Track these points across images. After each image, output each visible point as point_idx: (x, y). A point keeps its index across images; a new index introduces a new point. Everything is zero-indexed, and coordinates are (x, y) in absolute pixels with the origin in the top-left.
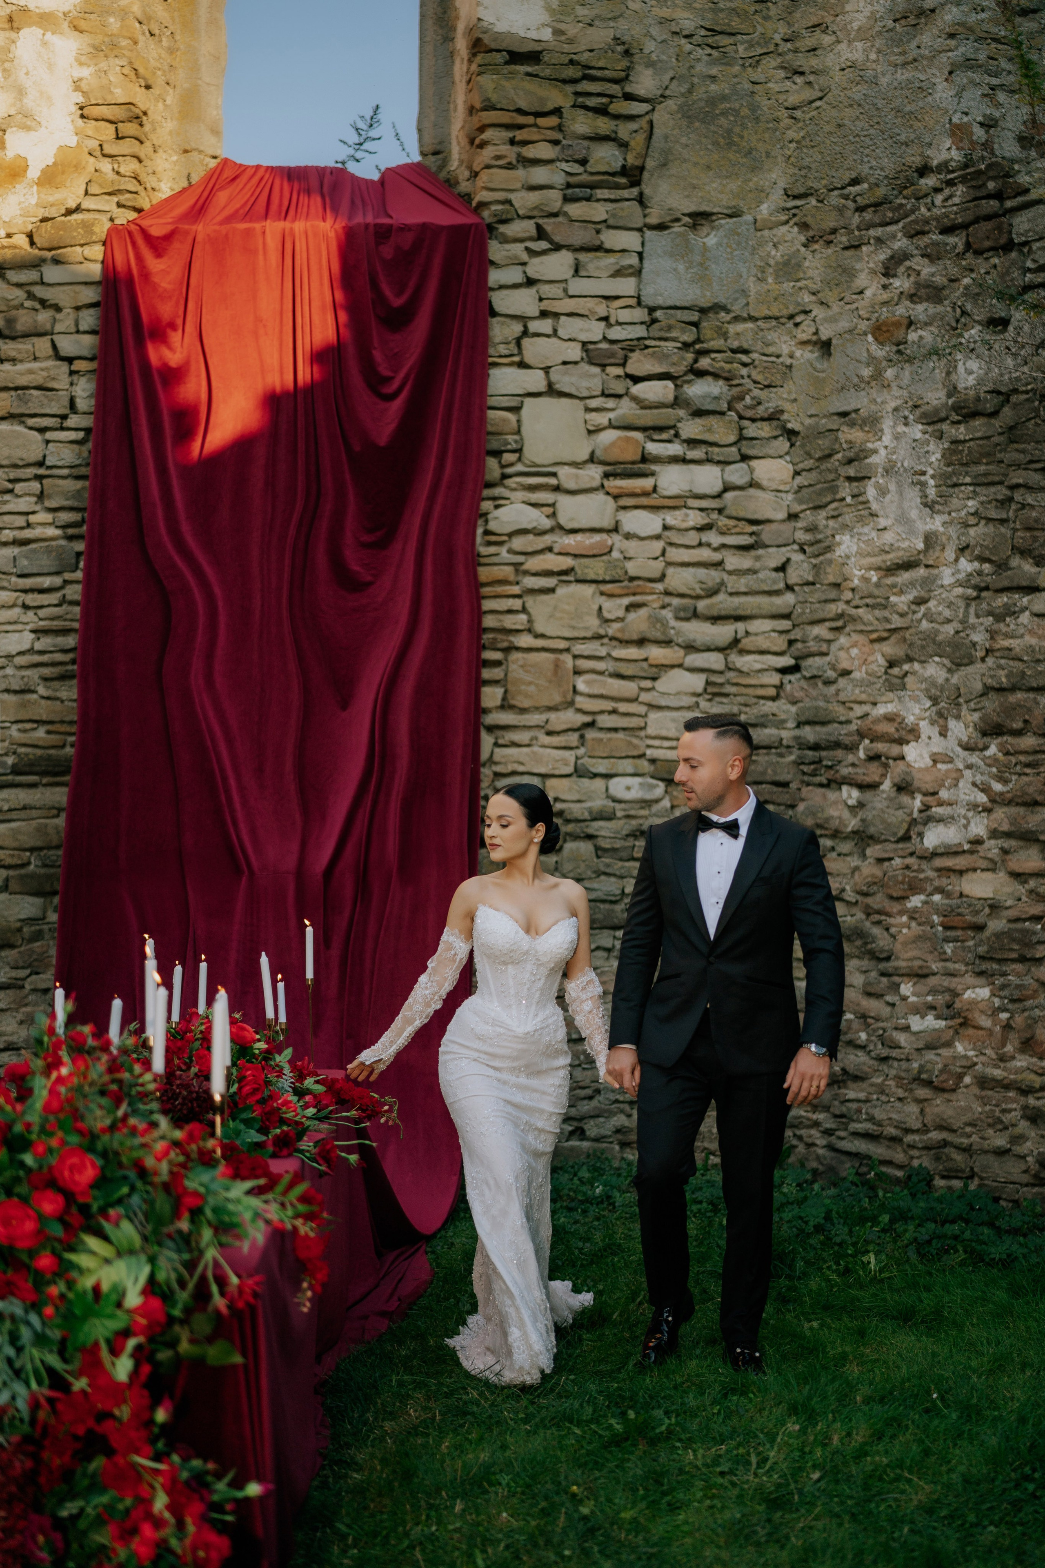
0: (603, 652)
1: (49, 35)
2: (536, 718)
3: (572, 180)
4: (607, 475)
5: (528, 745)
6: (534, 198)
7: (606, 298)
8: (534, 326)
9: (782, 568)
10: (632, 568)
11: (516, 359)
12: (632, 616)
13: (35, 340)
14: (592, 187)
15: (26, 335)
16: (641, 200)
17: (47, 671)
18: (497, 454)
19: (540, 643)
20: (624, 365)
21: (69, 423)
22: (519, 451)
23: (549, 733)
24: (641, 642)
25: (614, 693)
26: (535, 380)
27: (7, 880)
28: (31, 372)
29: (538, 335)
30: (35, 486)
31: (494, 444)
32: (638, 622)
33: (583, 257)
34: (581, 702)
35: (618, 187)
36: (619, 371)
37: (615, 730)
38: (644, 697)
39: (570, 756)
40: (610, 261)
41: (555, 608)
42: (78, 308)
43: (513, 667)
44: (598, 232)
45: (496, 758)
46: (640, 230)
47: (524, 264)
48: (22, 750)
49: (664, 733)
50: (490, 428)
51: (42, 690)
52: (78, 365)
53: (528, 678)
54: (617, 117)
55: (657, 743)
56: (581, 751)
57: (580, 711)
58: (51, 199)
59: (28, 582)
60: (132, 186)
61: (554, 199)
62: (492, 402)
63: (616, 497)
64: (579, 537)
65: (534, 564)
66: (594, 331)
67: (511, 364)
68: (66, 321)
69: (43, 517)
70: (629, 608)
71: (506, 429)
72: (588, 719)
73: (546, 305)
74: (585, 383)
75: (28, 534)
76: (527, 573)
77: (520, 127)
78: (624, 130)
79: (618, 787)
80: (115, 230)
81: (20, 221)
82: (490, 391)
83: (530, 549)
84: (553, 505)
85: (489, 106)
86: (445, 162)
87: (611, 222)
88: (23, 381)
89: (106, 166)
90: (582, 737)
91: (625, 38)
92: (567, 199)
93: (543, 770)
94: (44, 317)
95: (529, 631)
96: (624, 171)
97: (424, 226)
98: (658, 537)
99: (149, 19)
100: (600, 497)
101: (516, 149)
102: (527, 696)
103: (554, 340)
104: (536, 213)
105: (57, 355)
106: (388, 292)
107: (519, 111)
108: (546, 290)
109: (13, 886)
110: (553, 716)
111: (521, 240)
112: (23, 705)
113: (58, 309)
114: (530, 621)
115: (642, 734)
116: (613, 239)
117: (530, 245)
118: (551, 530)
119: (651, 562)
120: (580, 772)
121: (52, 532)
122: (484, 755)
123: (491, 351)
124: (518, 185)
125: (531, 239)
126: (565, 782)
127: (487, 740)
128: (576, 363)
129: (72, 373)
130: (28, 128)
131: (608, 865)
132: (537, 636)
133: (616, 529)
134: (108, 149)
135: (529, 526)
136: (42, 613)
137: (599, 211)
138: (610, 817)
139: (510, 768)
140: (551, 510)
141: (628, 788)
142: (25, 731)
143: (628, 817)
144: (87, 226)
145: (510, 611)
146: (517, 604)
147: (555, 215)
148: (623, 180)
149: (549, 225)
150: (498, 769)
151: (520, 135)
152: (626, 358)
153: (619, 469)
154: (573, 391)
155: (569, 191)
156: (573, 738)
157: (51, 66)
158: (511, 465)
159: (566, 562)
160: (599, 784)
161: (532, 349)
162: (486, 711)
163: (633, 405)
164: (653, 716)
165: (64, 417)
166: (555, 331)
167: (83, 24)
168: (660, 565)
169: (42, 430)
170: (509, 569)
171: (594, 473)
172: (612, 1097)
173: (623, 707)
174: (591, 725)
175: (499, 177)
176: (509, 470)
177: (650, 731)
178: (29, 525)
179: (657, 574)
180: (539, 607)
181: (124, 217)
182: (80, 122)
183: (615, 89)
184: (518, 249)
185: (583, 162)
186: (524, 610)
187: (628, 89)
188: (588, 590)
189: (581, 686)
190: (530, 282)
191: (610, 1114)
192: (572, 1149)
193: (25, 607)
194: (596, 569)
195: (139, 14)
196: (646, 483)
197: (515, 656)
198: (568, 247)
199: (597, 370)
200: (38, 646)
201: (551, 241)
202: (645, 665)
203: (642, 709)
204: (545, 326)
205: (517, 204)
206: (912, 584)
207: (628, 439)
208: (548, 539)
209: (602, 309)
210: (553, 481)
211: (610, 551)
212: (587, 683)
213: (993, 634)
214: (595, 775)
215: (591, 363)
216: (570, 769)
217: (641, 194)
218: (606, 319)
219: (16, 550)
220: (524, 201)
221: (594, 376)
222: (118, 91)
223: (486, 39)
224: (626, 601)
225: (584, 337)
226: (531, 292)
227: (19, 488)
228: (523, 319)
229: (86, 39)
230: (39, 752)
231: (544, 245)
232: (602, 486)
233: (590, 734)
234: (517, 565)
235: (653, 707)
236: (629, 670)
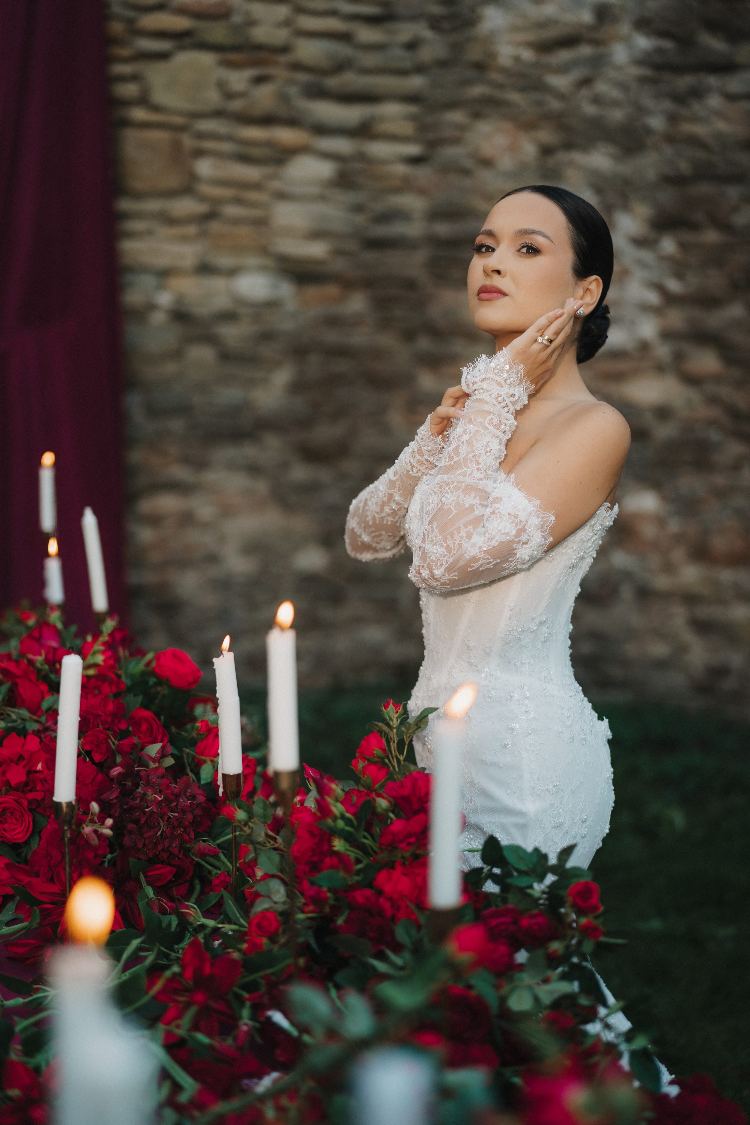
0: (225, 131)
2: (153, 205)
5: (148, 236)
9: (412, 46)
10: (256, 35)
12: (258, 91)
19: (156, 117)
23: (170, 223)
24: (267, 121)
25: (238, 179)
32: (265, 98)
34: (202, 188)
37: (239, 221)
38: (271, 184)
39: (193, 249)
41: (172, 76)
43: (125, 146)
49: (292, 225)
53: (144, 158)
55: (282, 237)
56: (207, 244)
57: (203, 199)
65: (147, 22)
70: (255, 82)
72: (211, 208)
76: (140, 33)
79: (242, 285)
83: (143, 3)
90: (204, 229)
93: (161, 265)
95: (143, 102)
102: (140, 179)
110: (171, 203)
114: (144, 91)
115: (267, 226)
119: (278, 29)
120: (203, 268)
126: (189, 279)
131: (230, 375)
132: (153, 109)
138: (236, 319)
141: (253, 286)
143: (252, 321)
145: (127, 79)
146: (131, 69)
156: (191, 230)
159: (181, 23)
160: (223, 281)
164: (279, 206)
168: (286, 33)
170: (124, 26)
173: (247, 195)
174: (216, 215)
177: (275, 223)
179: (283, 43)
180: (154, 75)
186: (136, 78)
188: (209, 58)
189: (203, 169)
194: (217, 33)
197: (131, 132)
202: (271, 148)
203: (268, 198)
206: (575, 63)
211: (232, 13)
212: (208, 166)
213: (673, 119)
214: (219, 272)
216: (191, 265)
224: (249, 73)
233: (215, 227)
234: (130, 22)
235: (282, 196)
236: (255, 152)
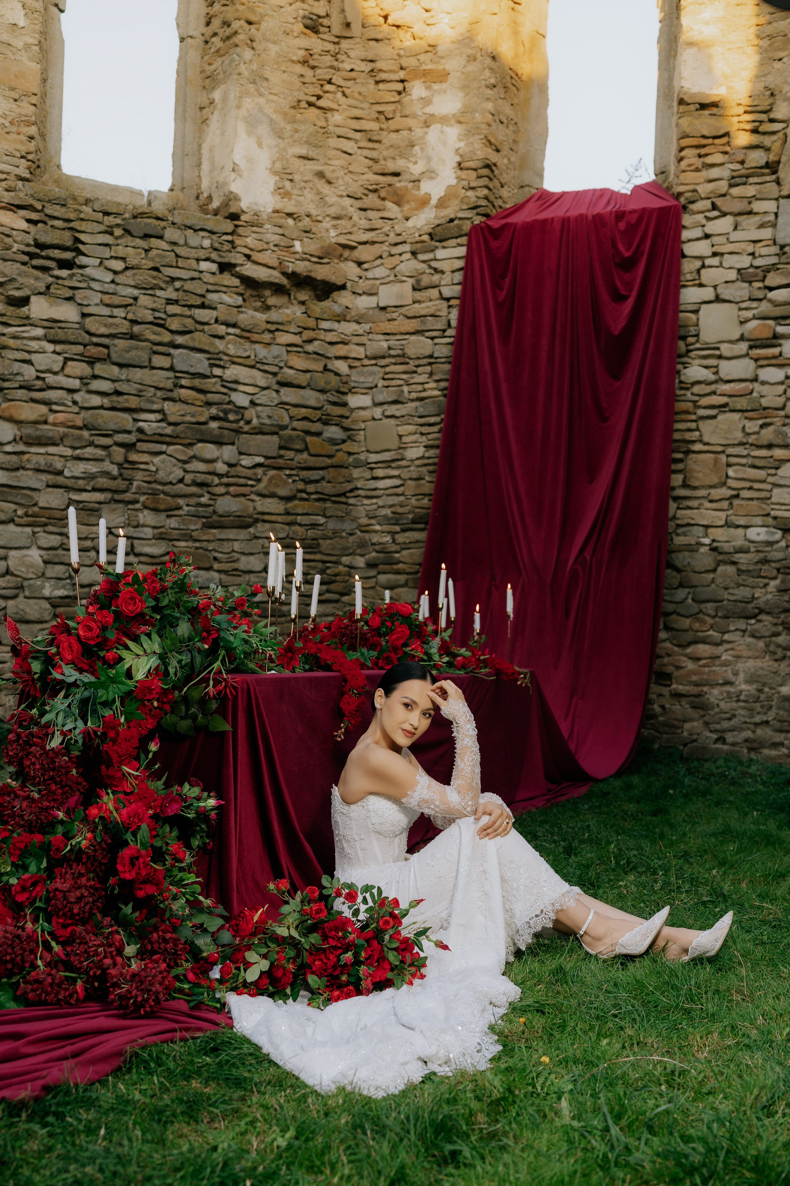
0: (745, 453)
1: (445, 128)
2: (702, 493)
3: (735, 174)
4: (751, 347)
5: (697, 508)
6: (711, 186)
7: (754, 242)
8: (708, 262)
10: (764, 402)
11: (697, 282)
12: (764, 431)
13: (431, 290)
14: (747, 177)
15: (426, 288)
16: (778, 182)
17: (431, 468)
18: (684, 338)
19: (706, 448)
20: (763, 281)
21: (447, 334)
22: (697, 335)
23: (711, 501)
24: (770, 446)
25: (751, 477)
26: (708, 293)
27: (407, 581)
28: (428, 307)
29: (711, 267)
30: (428, 369)
31: (682, 332)
32: (768, 434)
33: (740, 219)
34: (730, 483)
35: (763, 175)
36: (760, 285)
37: (752, 499)
38: (770, 479)
39: (723, 515)
40: (756, 220)
41: (716, 427)
42: (453, 272)
43: (689, 462)
44: (750, 203)
45: (678, 516)
46: (777, 199)
47: (703, 226)
48: (417, 510)
49: (782, 501)
50: (680, 323)
51: (428, 478)
52: (454, 302)
53: (698, 468)
54: (764, 133)
55: (778, 507)
56: (731, 512)
57: (730, 488)
58: (442, 214)
59: (423, 420)
60: (484, 203)
61: (723, 186)
62: (682, 308)
63: (756, 360)
64: (732, 385)
65: (704, 401)
66: (745, 261)
67: (694, 285)
68: (447, 279)
69: (432, 385)
70: (762, 426)
71: (690, 323)
72: (734, 493)
73: (716, 249)
74: (739, 293)
75: (424, 394)
76: (700, 407)
77: (704, 146)
78: (767, 141)
79: (753, 534)
80: (474, 228)
81: (426, 228)
82: (682, 301)
83: (702, 393)
84: (717, 367)
85: (686, 136)
86: (667, 177)
87: (758, 196)
88: (424, 312)
89: (470, 193)
90: (731, 504)
91: (772, 86)
92: (731, 186)
93: (705, 523)
94: (436, 278)
95: (701, 441)
96: (767, 165)
97: (644, 210)
98: (782, 383)
99: (499, 113)
100: (747, 360)
101: (702, 160)
102: (697, 479)
103: (720, 269)
104: (711, 195)
105: (442, 298)
106: (622, 249)
107: (704, 137)
108: (715, 240)
109: (410, 584)
110: (713, 491)
111: (703, 212)
112: (418, 486)
113: (442, 272)
114: (701, 436)
115: (769, 502)
116: (757, 206)
117: (709, 214)
118: (716, 382)
119: (777, 398)
120: (728, 524)
121: (436, 393)
122: (671, 514)
123: (682, 278)
124: (702, 180)
125: (708, 211)
126: (719, 530)
127: (673, 506)
128: (733, 282)
129: (450, 307)
130: (432, 178)
131: (744, 580)
132: (706, 444)
133: (755, 379)
134: (473, 184)
135: (702, 379)
136: (430, 437)
137: (750, 191)
138: (747, 551)
139: (686, 521)
140: (714, 370)
141: (758, 534)
142: (418, 500)
143: (758, 551)
144: (459, 227)
145: (689, 430)
146: (693, 425)
147: (724, 195)
148: (767, 171)
149: (719, 202)
150: (679, 522)
151: (703, 151)
152: (765, 277)
153: (758, 343)
154: (731, 299)
155: (733, 181)
156: (725, 504)
157: (445, 144)
158: (693, 344)
159: (725, 400)
160: (741, 531)
161: (707, 275)
162: (673, 488)
163: (769, 305)
164: (776, 491)
165: (444, 331)
166: (721, 263)
167: (462, 119)
168: (782, 399)
169: (432, 338)
170: (690, 404)
171: (743, 347)
172: (743, 719)
173: (756, 486)
174: (737, 496)
175: (690, 177)
176: (691, 347)
177: (773, 500)
178: (425, 390)
179: (780, 405)
180: (706, 427)
181: (478, 220)
182: (459, 172)
183: (763, 117)
184: (700, 218)
185: (742, 162)
186: (698, 429)
187: (772, 115)
188: (736, 416)
189: (731, 473)
190: (707, 236)
191: (741, 730)
192: (717, 749)
193: (422, 434)
194: (742, 403)
195: (492, 110)
196: (776, 351)
197: (693, 456)
198: (731, 214)
199: (746, 285)
200: (427, 455)
201: (720, 211)
202: (771, 460)
203: (769, 487)
204: (715, 261)
205: (700, 191)
207: (764, 325)
208: (713, 387)
209: (750, 248)
210: (717, 352)
211: (752, 392)
212: (734, 471)
214: (738, 526)
215: (743, 281)
216: (722, 523)
217: (778, 178)
218: (753, 254)
219: (417, 404)
220: (704, 189)
221: (745, 288)
222: (479, 152)
223: (686, 99)
224: (760, 422)
225: (739, 266)
226: (707, 242)
227: (420, 370)
228: (701, 258)
229: (463, 126)
230: (424, 511)
231: (716, 213)
232: (748, 354)
233: (736, 502)
234: (695, 402)
235: (775, 485)
236: (761, 463)
